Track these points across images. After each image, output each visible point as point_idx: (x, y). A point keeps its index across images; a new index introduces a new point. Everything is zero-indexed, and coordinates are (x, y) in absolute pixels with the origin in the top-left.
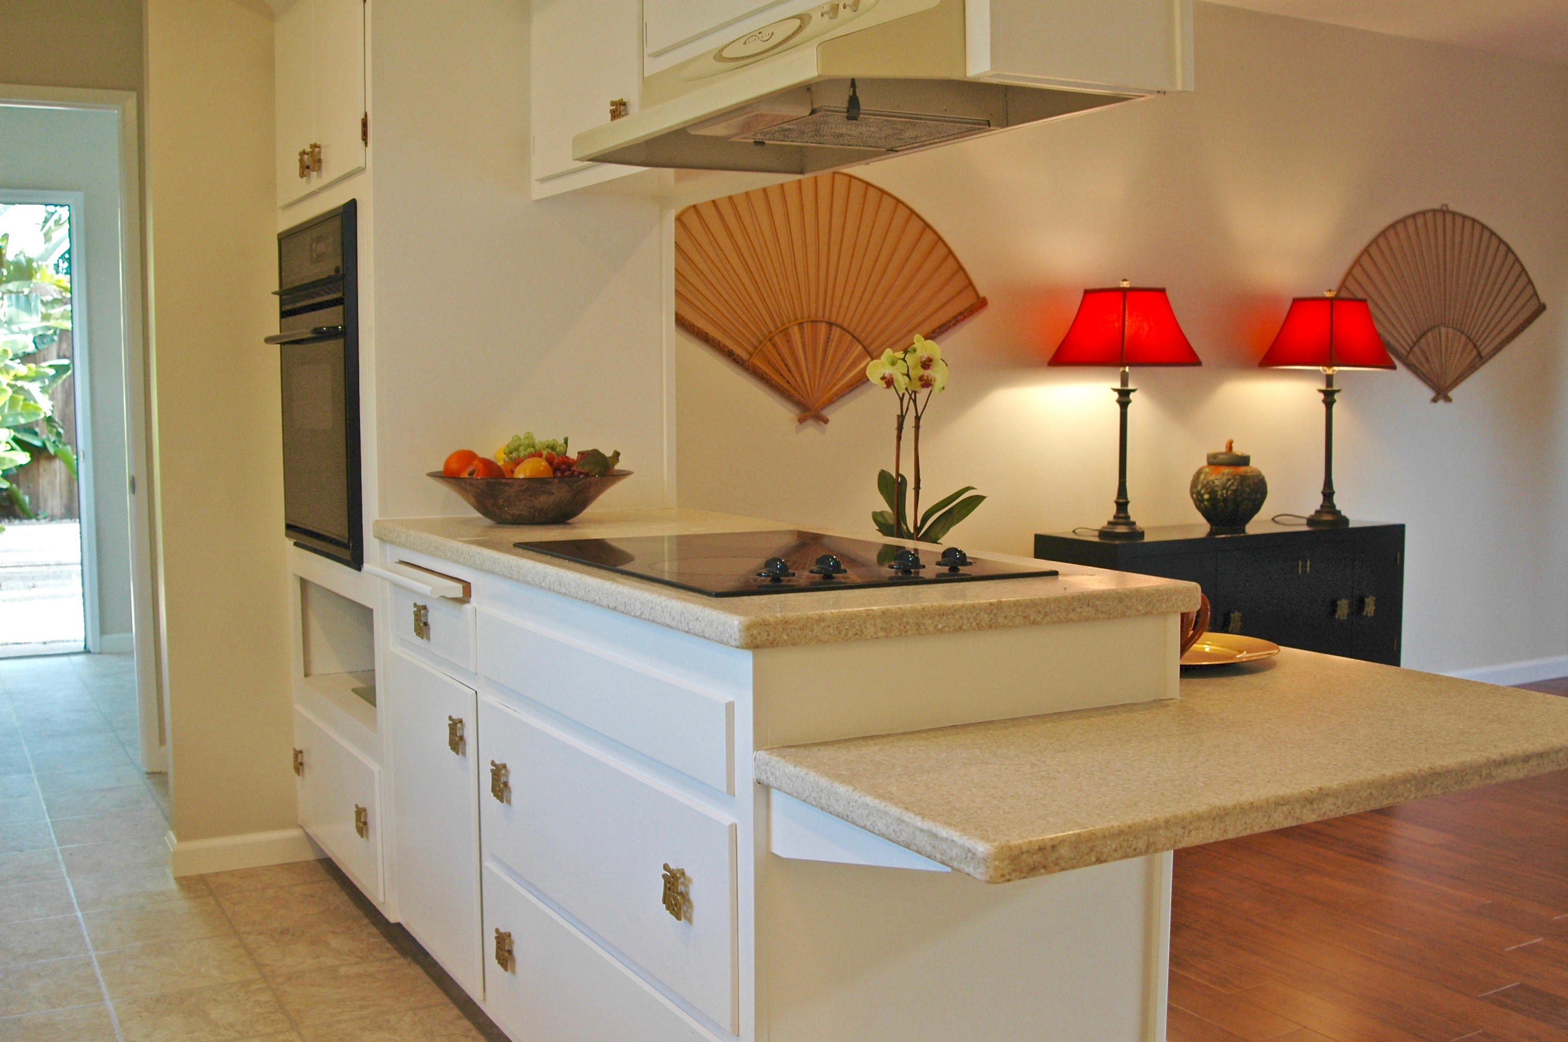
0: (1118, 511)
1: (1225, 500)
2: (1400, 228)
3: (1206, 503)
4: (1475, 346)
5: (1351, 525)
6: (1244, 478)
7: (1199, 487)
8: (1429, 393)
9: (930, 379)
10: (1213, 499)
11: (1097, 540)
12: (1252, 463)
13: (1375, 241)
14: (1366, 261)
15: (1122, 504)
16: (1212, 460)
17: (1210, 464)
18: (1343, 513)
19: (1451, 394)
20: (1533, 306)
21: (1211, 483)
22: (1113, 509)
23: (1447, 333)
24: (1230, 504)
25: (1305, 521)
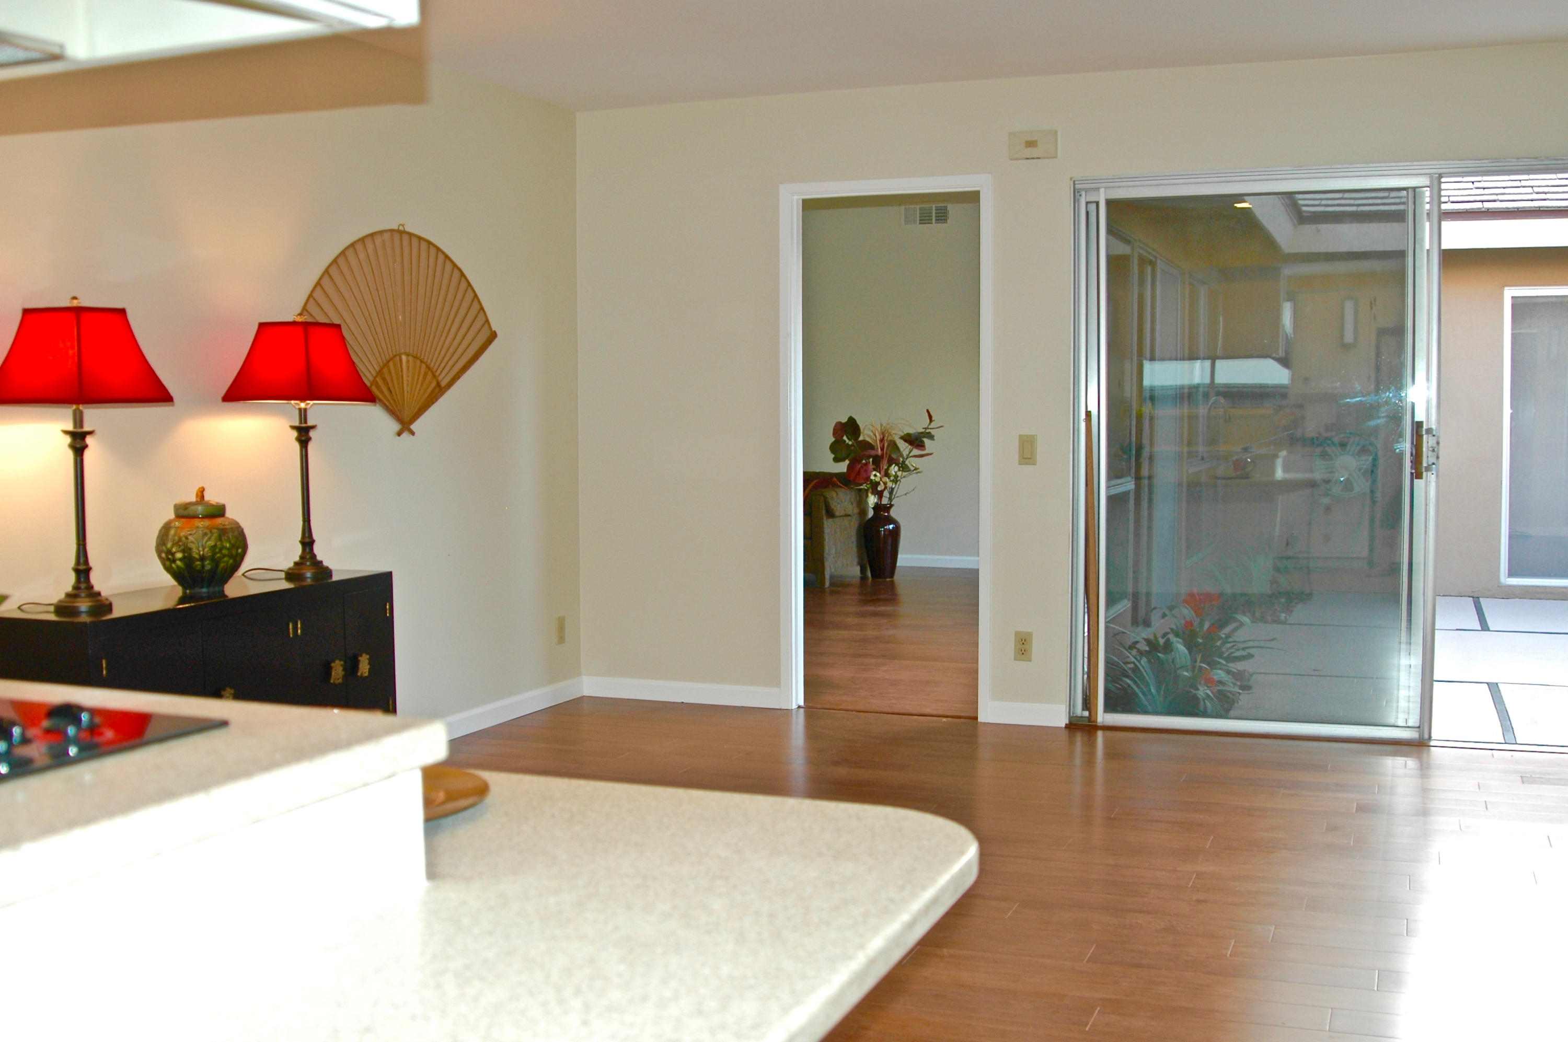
0: (78, 580)
1: (202, 558)
2: (359, 247)
3: (179, 563)
4: (434, 376)
5: (335, 578)
6: (223, 532)
7: (169, 545)
8: (395, 426)
10: (188, 559)
11: (52, 617)
12: (229, 514)
13: (335, 262)
14: (326, 283)
15: (83, 571)
16: (182, 512)
17: (179, 516)
18: (325, 564)
19: (413, 427)
20: (485, 334)
21: (184, 539)
22: (71, 578)
23: (408, 361)
24: (207, 562)
25: (283, 575)
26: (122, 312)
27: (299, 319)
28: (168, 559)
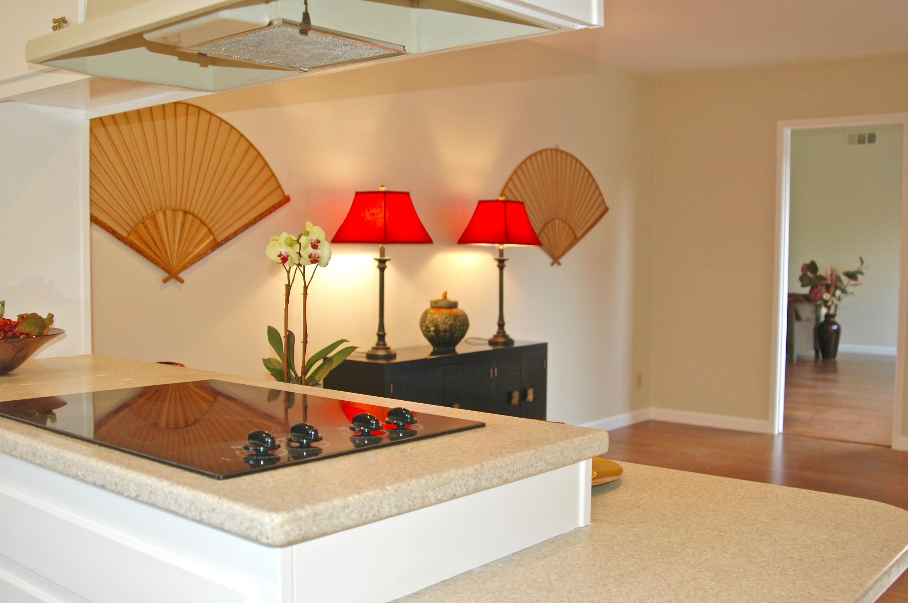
0: (379, 340)
1: (445, 331)
2: (533, 159)
3: (432, 333)
4: (573, 232)
5: (516, 345)
6: (456, 317)
7: (427, 323)
8: (549, 260)
9: (317, 256)
10: (437, 331)
11: (365, 360)
12: (460, 307)
13: (520, 167)
14: (515, 178)
15: (381, 336)
16: (434, 305)
17: (432, 307)
18: (510, 337)
19: (560, 261)
20: (602, 208)
21: (435, 320)
22: (375, 339)
23: (559, 224)
24: (447, 334)
25: (487, 342)
26: (407, 194)
27: (501, 199)
28: (426, 331)
